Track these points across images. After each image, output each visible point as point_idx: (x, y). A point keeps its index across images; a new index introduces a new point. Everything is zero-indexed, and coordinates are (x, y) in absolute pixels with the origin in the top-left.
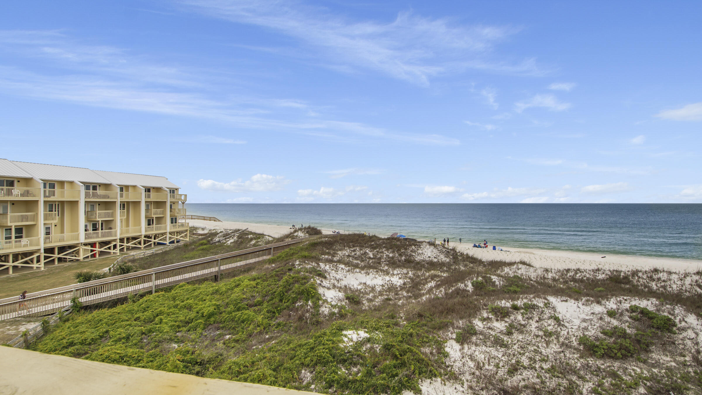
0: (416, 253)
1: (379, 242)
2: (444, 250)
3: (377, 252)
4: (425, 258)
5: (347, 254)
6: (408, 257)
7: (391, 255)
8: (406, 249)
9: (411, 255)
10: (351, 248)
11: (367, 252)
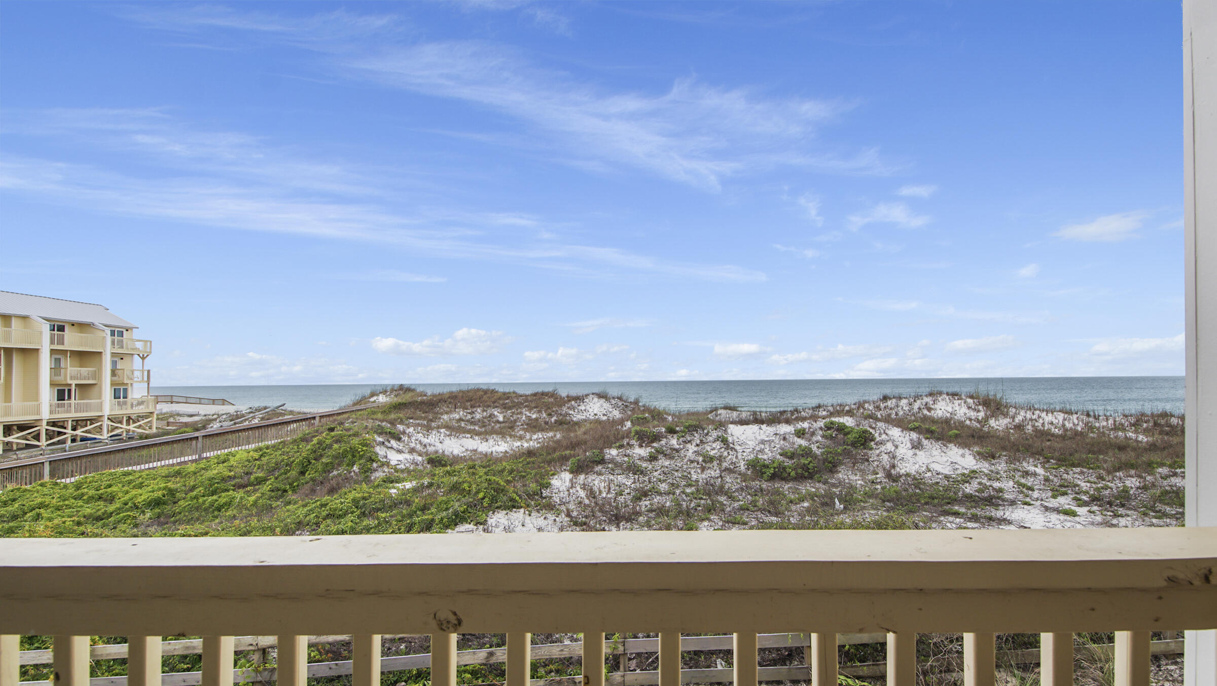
0: (576, 410)
1: (518, 399)
2: (620, 404)
3: (513, 413)
4: (588, 416)
5: (458, 417)
6: (561, 417)
7: (534, 416)
8: (560, 406)
9: (567, 414)
10: (467, 409)
11: (494, 415)
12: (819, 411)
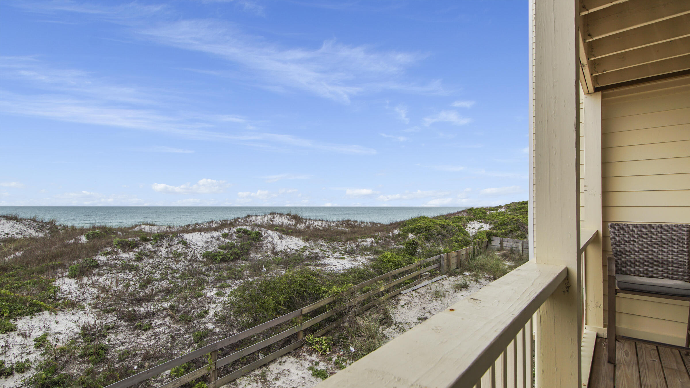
2: (35, 224)
12: (212, 224)
